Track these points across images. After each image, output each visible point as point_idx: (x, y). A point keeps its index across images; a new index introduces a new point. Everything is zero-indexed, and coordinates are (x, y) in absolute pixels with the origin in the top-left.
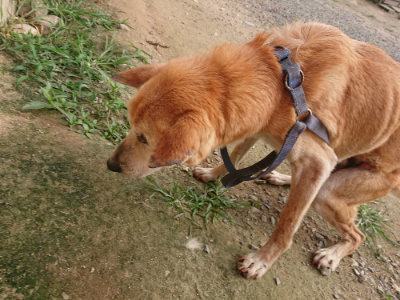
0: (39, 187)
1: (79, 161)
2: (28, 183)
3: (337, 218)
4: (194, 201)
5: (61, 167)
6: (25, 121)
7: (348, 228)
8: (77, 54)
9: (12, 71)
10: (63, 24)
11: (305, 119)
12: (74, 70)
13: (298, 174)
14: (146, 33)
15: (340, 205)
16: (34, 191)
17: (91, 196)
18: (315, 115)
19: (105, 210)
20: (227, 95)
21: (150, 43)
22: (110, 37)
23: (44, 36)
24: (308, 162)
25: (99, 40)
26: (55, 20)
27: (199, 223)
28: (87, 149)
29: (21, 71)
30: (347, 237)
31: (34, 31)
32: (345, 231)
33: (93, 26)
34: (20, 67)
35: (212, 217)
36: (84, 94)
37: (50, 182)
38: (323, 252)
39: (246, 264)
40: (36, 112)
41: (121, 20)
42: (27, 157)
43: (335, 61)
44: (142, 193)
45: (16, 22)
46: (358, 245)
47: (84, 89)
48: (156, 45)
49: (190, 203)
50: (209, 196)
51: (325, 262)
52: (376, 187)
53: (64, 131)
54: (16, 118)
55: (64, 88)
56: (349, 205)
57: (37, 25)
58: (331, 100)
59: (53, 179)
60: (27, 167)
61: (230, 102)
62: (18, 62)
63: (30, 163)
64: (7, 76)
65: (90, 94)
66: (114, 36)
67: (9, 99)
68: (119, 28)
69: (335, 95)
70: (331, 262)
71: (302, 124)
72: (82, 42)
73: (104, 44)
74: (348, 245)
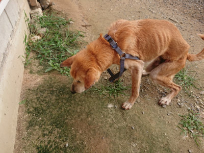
0: (58, 98)
1: (67, 86)
2: (54, 97)
3: (164, 83)
4: (110, 90)
5: (62, 90)
6: (47, 76)
7: (171, 86)
8: (57, 42)
9: (37, 58)
10: (48, 31)
11: (124, 56)
12: (57, 50)
13: (132, 72)
14: (81, 21)
15: (162, 78)
16: (56, 100)
17: (74, 97)
18: (128, 54)
19: (79, 101)
20: (97, 60)
21: (83, 26)
22: (67, 29)
23: (43, 38)
24: (133, 68)
25: (63, 33)
26: (44, 30)
27: (113, 98)
28: (69, 81)
29: (40, 57)
30: (172, 90)
31: (39, 37)
32: (170, 87)
33: (59, 26)
34: (39, 56)
35: (117, 95)
36: (64, 59)
37: (60, 96)
38: (163, 99)
39: (124, 105)
40: (49, 72)
41: (69, 19)
42: (51, 89)
43: (128, 35)
44: (90, 92)
45: (32, 36)
46: (178, 92)
47: (63, 57)
48: (86, 26)
49: (108, 91)
50: (116, 87)
51: (163, 102)
52: (174, 67)
53: (60, 76)
54: (44, 76)
55: (56, 59)
56: (167, 77)
57: (39, 35)
58: (131, 47)
59: (61, 94)
60: (52, 92)
61: (99, 62)
62: (37, 53)
63: (53, 91)
64: (36, 61)
65: (66, 58)
66: (68, 29)
67: (39, 69)
68: (69, 23)
69: (133, 45)
70: (166, 102)
71: (123, 58)
72: (57, 36)
73: (65, 34)
74: (173, 93)
